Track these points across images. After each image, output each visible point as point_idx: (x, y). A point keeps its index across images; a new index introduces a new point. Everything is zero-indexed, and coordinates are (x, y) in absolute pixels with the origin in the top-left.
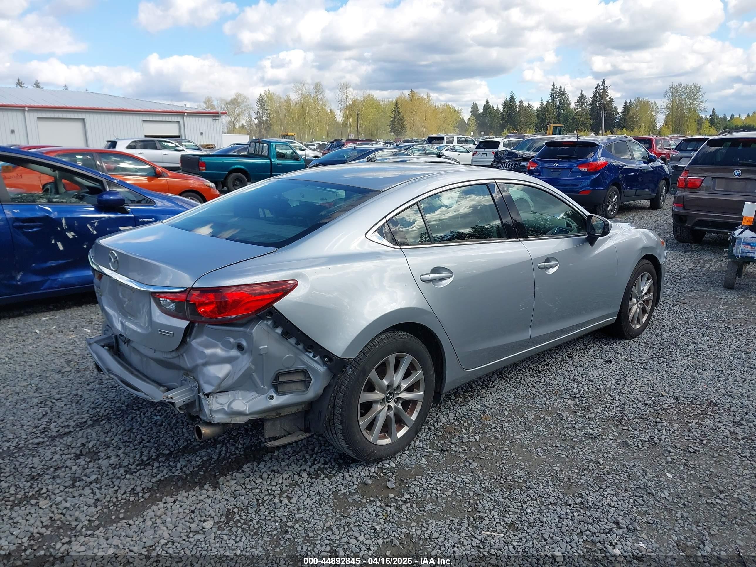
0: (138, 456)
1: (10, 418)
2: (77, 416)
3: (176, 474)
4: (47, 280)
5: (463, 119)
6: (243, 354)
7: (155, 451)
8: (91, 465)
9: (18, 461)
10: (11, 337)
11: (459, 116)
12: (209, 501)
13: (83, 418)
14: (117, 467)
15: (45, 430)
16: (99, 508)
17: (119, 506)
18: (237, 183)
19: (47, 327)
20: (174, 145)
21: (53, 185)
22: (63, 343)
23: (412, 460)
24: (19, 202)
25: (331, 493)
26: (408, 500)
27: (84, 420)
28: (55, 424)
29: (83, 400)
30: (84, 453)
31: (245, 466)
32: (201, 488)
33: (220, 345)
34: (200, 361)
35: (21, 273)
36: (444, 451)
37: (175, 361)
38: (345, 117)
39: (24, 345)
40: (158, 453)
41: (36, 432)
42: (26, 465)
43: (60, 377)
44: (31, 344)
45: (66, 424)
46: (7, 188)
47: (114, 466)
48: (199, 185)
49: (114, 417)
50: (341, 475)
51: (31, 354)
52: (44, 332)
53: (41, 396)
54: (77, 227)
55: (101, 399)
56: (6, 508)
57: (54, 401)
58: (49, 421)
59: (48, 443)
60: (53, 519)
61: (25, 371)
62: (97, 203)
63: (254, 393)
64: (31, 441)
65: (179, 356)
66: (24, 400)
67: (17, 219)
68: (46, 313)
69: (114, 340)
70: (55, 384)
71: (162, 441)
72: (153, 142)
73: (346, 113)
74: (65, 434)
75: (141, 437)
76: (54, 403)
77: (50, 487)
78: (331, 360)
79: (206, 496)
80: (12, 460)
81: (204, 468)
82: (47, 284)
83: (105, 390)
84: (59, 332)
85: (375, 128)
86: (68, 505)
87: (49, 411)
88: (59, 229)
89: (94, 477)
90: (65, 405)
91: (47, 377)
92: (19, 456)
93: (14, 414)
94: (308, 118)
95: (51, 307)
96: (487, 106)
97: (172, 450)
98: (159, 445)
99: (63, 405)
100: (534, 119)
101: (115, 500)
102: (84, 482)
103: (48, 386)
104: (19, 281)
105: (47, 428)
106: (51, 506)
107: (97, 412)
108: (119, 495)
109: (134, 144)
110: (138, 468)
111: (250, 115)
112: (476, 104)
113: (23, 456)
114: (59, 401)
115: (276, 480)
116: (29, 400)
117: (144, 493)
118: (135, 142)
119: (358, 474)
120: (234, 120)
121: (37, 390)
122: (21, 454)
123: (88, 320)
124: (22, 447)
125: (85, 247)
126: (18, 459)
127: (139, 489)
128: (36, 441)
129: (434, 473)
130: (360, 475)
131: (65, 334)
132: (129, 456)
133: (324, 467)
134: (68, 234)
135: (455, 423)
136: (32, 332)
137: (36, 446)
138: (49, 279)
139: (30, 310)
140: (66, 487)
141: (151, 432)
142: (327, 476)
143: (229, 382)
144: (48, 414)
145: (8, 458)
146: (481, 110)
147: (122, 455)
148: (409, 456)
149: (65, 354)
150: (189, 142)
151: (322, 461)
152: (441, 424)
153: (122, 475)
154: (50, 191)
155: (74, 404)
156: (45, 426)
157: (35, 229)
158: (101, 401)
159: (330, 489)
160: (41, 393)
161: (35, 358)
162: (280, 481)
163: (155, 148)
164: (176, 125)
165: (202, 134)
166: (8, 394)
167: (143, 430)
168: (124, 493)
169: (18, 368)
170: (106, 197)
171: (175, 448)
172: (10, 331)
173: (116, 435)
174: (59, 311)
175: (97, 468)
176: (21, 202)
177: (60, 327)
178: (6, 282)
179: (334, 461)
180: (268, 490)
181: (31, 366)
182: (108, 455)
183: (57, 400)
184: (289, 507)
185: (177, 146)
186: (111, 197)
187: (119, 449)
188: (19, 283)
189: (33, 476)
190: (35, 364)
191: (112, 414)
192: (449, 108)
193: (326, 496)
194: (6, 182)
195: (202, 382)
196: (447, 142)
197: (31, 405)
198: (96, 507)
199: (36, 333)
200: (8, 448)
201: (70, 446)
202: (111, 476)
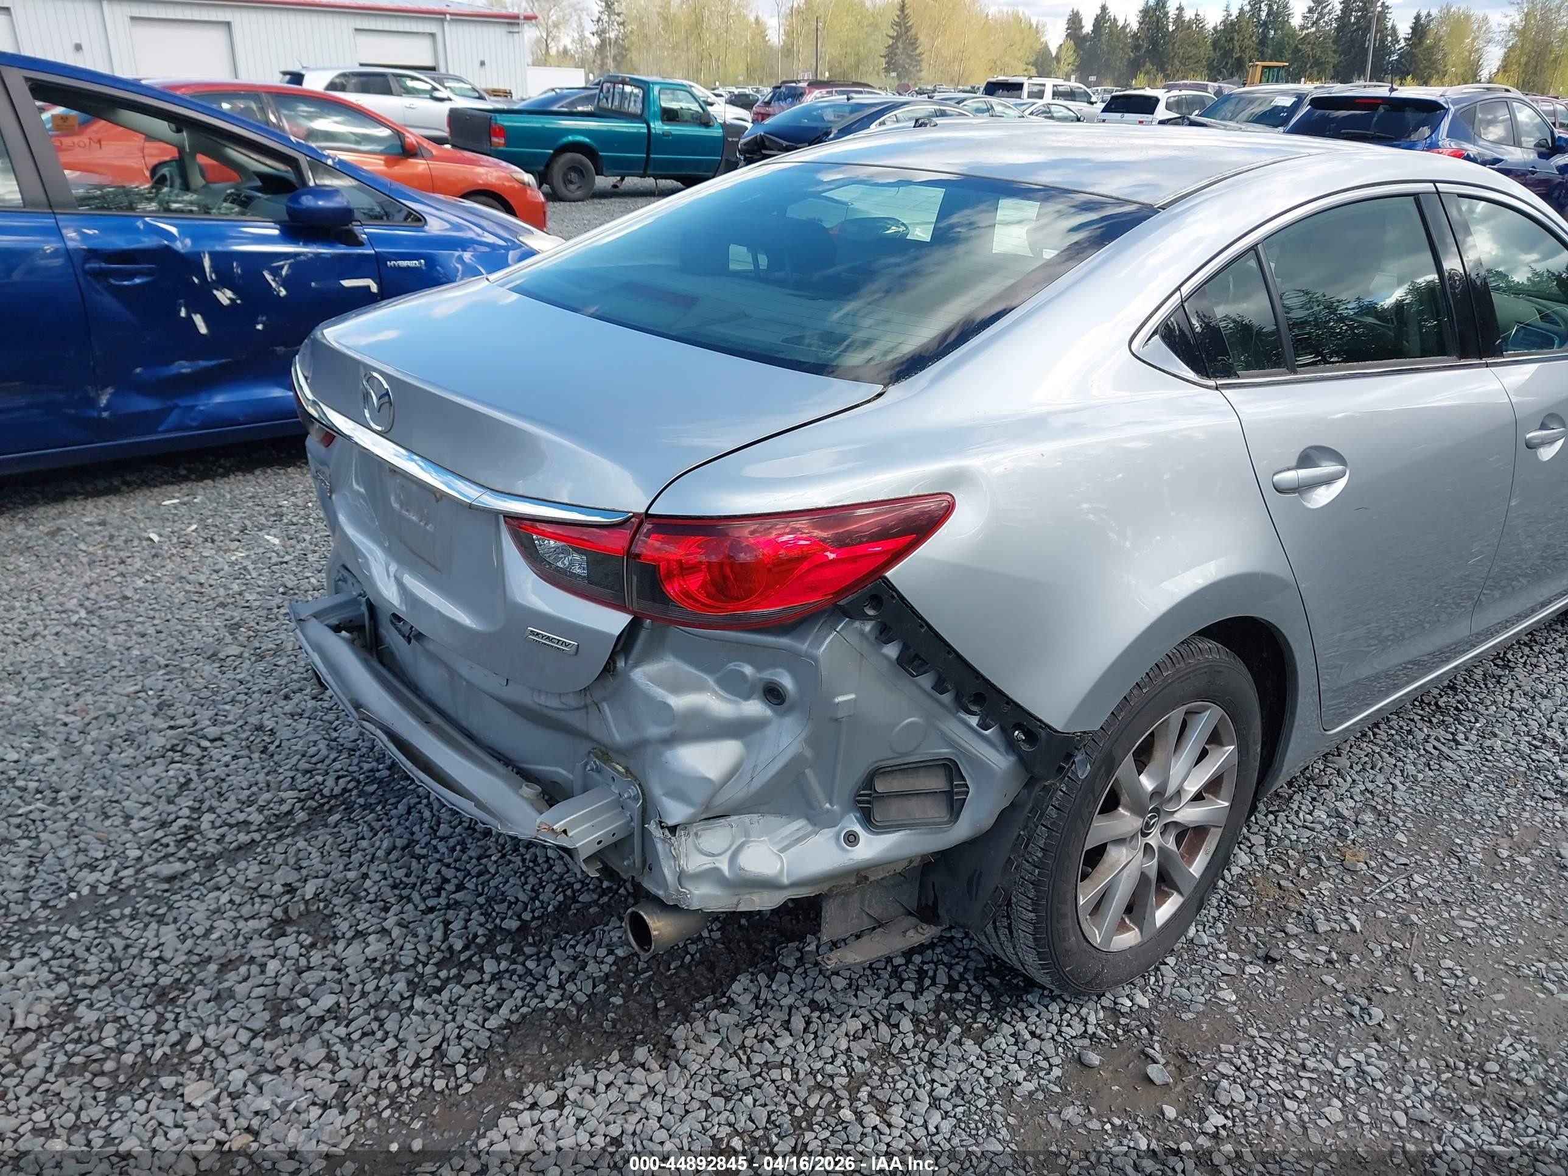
0: (438, 935)
1: (96, 793)
2: (267, 796)
3: (550, 1003)
4: (170, 410)
5: (1046, 49)
6: (782, 715)
7: (482, 919)
8: (316, 957)
9: (118, 934)
10: (91, 549)
11: (1038, 39)
12: (655, 1107)
13: (282, 801)
14: (388, 968)
15: (188, 834)
16: (353, 1114)
17: (407, 1107)
18: (573, 176)
19: (177, 526)
20: (428, 87)
21: (176, 171)
22: (217, 572)
23: (1194, 989)
24: (97, 208)
25: (992, 1092)
26: (1223, 1133)
27: (285, 808)
28: (212, 817)
29: (277, 743)
30: (294, 915)
31: (736, 987)
32: (627, 1058)
33: (711, 682)
34: (654, 731)
35: (110, 390)
36: (1274, 961)
37: (575, 719)
38: (787, 34)
39: (122, 575)
40: (489, 926)
41: (164, 841)
42: (142, 951)
43: (216, 672)
44: (139, 573)
45: (241, 817)
46: (66, 172)
47: (377, 964)
48: (499, 178)
49: (361, 801)
50: (1007, 1029)
51: (140, 601)
52: (169, 537)
53: (171, 728)
54: (240, 276)
55: (322, 745)
56: (95, 1098)
57: (205, 743)
58: (197, 805)
59: (196, 877)
60: (226, 1147)
61: (128, 649)
62: (287, 218)
63: (800, 823)
64: (151, 870)
65: (586, 707)
66: (129, 738)
67: (93, 254)
68: (170, 488)
69: (364, 608)
70: (205, 693)
71: (496, 887)
72: (380, 79)
73: (791, 25)
74: (239, 848)
75: (439, 872)
76: (205, 749)
77: (211, 1033)
78: (1031, 737)
79: (645, 1089)
80: (105, 930)
81: (622, 985)
82: (173, 418)
83: (331, 717)
84: (206, 540)
85: (852, 60)
86: (264, 1104)
87: (193, 775)
88: (196, 281)
89: (327, 1001)
90: (235, 757)
91: (184, 670)
92: (123, 916)
93: (106, 782)
94: (706, 35)
95: (183, 472)
96: (1102, 19)
97: (527, 916)
98: (489, 900)
99: (228, 758)
100: (1206, 51)
101: (393, 1087)
102: (304, 1015)
103: (189, 697)
104: (106, 409)
105: (191, 828)
106: (217, 1100)
107: (317, 783)
108: (405, 1071)
109: (342, 80)
110: (443, 974)
111: (580, 25)
112: (1077, 13)
113: (133, 918)
114: (218, 743)
115: (831, 1040)
116: (142, 738)
117: (472, 1068)
118: (344, 75)
119: (1053, 1029)
120: (548, 36)
121: (160, 707)
122: (127, 911)
123: (273, 511)
124: (130, 887)
125: (260, 327)
126: (121, 926)
127: (454, 1052)
128: (166, 869)
129: (1268, 1035)
130: (1060, 1032)
131: (220, 549)
132: (416, 935)
133: (951, 1000)
134: (218, 294)
135: (1274, 866)
136: (140, 539)
137: (166, 886)
138: (176, 406)
139: (134, 478)
140: (255, 1034)
141: (465, 857)
142: (967, 1031)
143: (737, 792)
144: (192, 786)
145: (94, 923)
146: (1088, 27)
147: (396, 932)
148: (1181, 974)
149: (223, 605)
150: (459, 80)
151: (942, 978)
152: (1240, 870)
153: (403, 998)
154: (168, 183)
155: (256, 756)
156: (185, 821)
157: (137, 281)
158: (324, 752)
159: (988, 1079)
160: (172, 718)
161: (152, 613)
162: (844, 1045)
163: (388, 91)
164: (426, 43)
165: (482, 64)
166: (87, 720)
167: (442, 848)
168: (417, 1064)
169: (111, 639)
170: (307, 201)
171: (533, 911)
172: (88, 534)
173: (372, 861)
174: (201, 484)
175: (333, 969)
176: (103, 208)
177: (206, 527)
178: (73, 411)
179: (975, 979)
180: (812, 1073)
181: (143, 636)
182: (359, 928)
183: (212, 741)
184: (888, 1139)
185: (435, 89)
186: (320, 203)
187: (386, 909)
188: (105, 414)
189: (164, 988)
190: (151, 631)
191: (355, 792)
192: (1018, 20)
193: (981, 1103)
194: (64, 158)
195: (656, 790)
196: (1029, 97)
197: (148, 753)
198: (344, 1111)
199: (151, 540)
200: (94, 888)
201: (256, 889)
202: (373, 998)
